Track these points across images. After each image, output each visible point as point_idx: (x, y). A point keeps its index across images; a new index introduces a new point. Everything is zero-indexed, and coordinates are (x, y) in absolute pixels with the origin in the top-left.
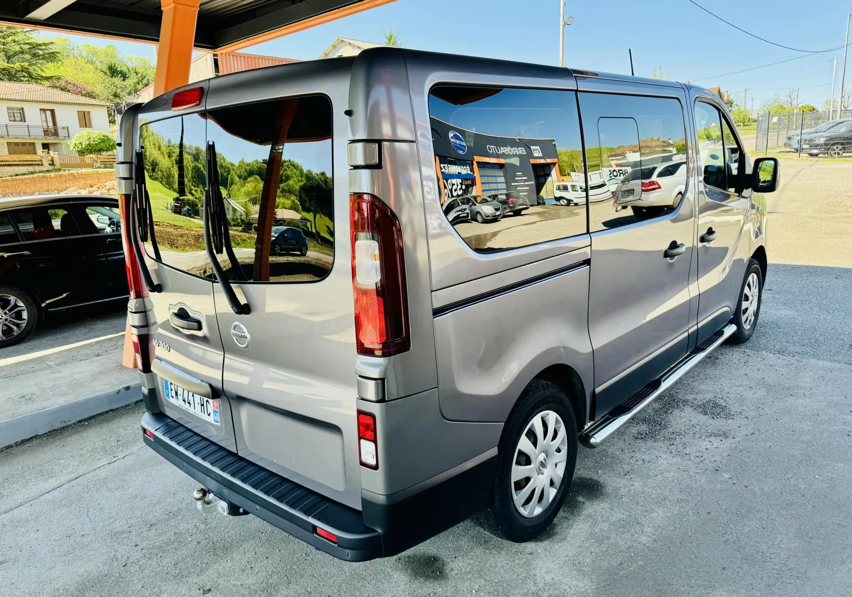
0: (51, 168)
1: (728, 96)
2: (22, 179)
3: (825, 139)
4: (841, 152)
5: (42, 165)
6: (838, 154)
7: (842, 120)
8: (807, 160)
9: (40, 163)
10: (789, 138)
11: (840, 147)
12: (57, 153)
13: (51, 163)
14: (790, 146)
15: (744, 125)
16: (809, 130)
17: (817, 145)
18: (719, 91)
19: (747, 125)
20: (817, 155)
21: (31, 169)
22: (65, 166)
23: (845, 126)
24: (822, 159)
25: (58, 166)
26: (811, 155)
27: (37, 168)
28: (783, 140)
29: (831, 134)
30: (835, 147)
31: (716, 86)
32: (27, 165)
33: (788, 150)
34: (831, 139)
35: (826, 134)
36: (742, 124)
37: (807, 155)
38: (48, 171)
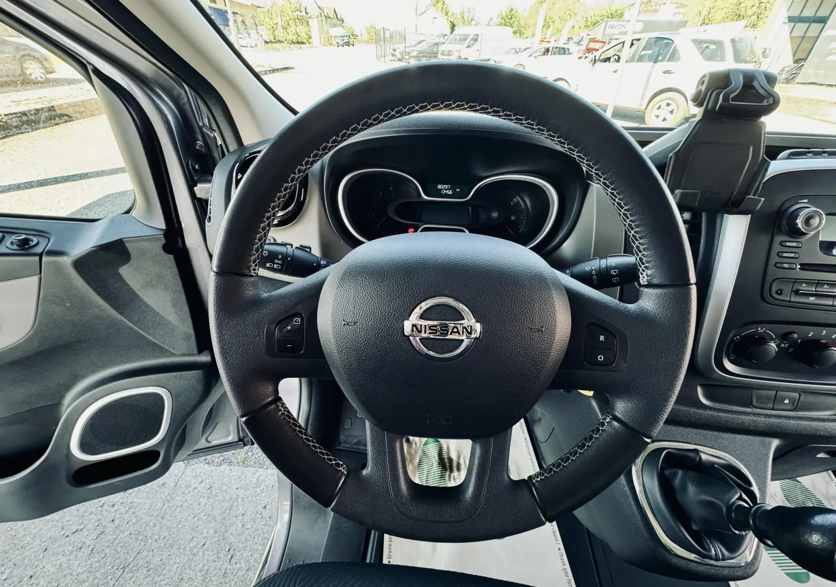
1: (341, 15)
18: (334, 10)
31: (331, 6)
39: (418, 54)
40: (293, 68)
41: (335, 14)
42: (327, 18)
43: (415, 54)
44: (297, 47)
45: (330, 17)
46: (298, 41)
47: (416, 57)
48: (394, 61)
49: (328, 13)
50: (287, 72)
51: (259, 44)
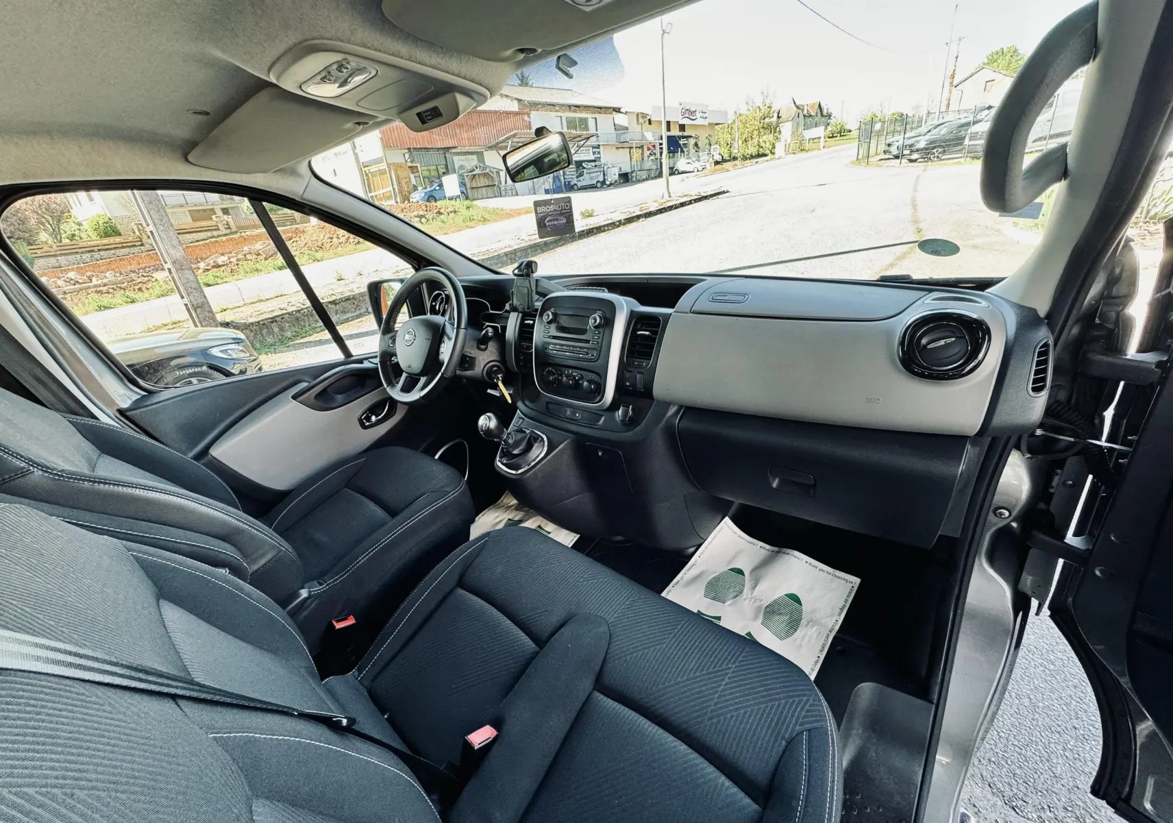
0: (228, 231)
1: (827, 109)
2: (196, 246)
3: (926, 143)
4: (940, 155)
5: (218, 229)
6: (938, 157)
7: (941, 121)
8: (908, 166)
9: (216, 228)
10: (889, 145)
11: (940, 150)
12: (230, 217)
13: (227, 226)
14: (890, 152)
15: (841, 136)
16: (912, 134)
17: (918, 150)
18: (820, 105)
19: (844, 136)
20: (915, 161)
21: (209, 234)
22: (241, 228)
23: (946, 127)
24: (922, 164)
25: (234, 229)
26: (911, 161)
27: (215, 233)
28: (882, 147)
29: (932, 137)
30: (935, 151)
31: (816, 100)
32: (205, 231)
33: (887, 156)
34: (932, 142)
35: (927, 137)
36: (839, 135)
37: (907, 161)
38: (225, 235)
39: (927, 144)
40: (728, 192)
41: (819, 111)
42: (806, 118)
43: (922, 145)
44: (752, 163)
45: (811, 116)
46: (758, 154)
47: (922, 150)
48: (889, 159)
49: (810, 110)
50: (718, 198)
51: (708, 166)
